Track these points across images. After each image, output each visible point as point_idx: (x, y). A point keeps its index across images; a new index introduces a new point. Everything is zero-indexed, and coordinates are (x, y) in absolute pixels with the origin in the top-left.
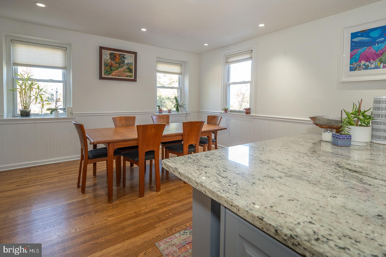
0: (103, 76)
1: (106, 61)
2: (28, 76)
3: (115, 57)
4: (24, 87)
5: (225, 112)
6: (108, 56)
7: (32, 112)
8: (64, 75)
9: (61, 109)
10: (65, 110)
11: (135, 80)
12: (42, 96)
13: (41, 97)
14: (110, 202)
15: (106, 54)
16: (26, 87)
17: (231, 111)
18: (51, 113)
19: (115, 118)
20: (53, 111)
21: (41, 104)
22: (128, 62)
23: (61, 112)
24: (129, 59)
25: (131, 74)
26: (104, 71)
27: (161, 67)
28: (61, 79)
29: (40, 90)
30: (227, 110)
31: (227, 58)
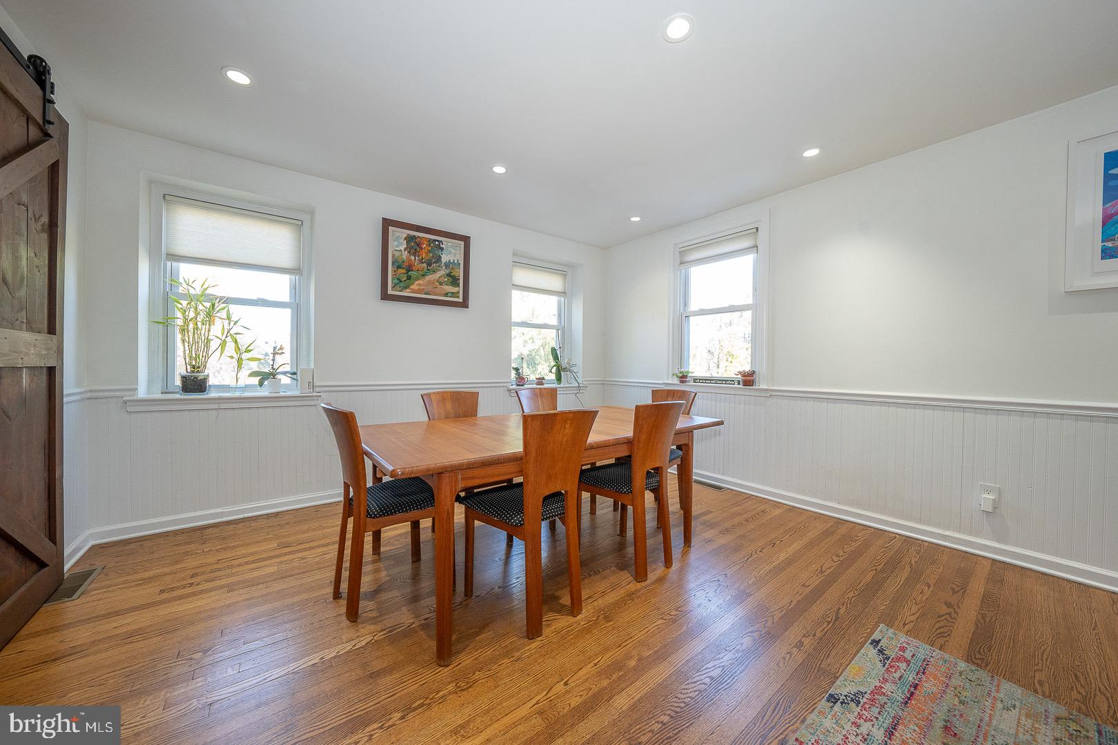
0: (390, 292)
1: (397, 254)
2: (205, 287)
3: (418, 245)
4: (192, 315)
5: (682, 382)
6: (402, 244)
7: (212, 381)
8: (294, 289)
9: (285, 373)
10: (295, 377)
11: (464, 304)
12: (238, 337)
13: (236, 342)
14: (444, 662)
15: (397, 239)
16: (197, 314)
17: (695, 380)
18: (261, 384)
19: (429, 395)
20: (264, 377)
21: (235, 361)
22: (449, 261)
23: (285, 380)
24: (451, 253)
25: (455, 290)
26: (393, 279)
27: (522, 276)
28: (286, 298)
29: (232, 323)
30: (686, 377)
31: (682, 253)
